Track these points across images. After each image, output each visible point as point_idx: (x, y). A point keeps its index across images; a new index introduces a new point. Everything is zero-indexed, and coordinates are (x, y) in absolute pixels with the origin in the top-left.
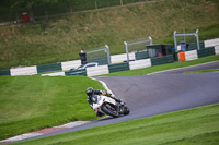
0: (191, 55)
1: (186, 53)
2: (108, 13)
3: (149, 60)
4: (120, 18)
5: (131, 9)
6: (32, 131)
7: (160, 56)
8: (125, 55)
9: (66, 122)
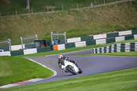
0: (61, 47)
1: (58, 46)
2: (8, 19)
3: (36, 49)
4: (15, 23)
5: (22, 17)
6: (12, 83)
7: (43, 47)
8: (21, 46)
9: (30, 79)
